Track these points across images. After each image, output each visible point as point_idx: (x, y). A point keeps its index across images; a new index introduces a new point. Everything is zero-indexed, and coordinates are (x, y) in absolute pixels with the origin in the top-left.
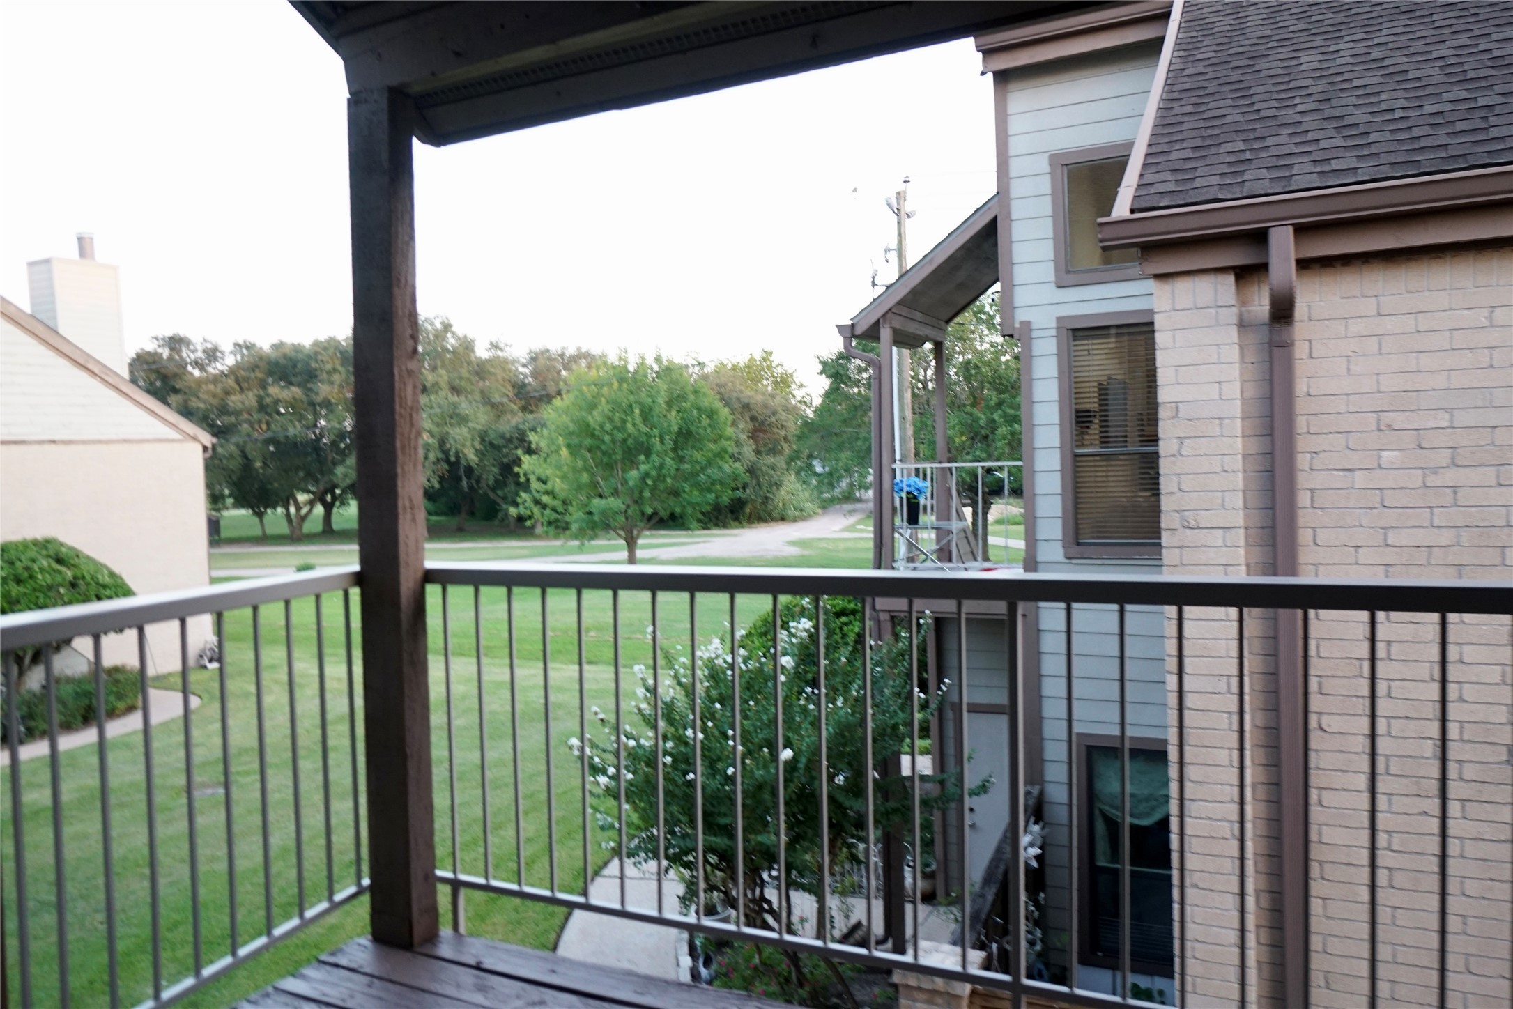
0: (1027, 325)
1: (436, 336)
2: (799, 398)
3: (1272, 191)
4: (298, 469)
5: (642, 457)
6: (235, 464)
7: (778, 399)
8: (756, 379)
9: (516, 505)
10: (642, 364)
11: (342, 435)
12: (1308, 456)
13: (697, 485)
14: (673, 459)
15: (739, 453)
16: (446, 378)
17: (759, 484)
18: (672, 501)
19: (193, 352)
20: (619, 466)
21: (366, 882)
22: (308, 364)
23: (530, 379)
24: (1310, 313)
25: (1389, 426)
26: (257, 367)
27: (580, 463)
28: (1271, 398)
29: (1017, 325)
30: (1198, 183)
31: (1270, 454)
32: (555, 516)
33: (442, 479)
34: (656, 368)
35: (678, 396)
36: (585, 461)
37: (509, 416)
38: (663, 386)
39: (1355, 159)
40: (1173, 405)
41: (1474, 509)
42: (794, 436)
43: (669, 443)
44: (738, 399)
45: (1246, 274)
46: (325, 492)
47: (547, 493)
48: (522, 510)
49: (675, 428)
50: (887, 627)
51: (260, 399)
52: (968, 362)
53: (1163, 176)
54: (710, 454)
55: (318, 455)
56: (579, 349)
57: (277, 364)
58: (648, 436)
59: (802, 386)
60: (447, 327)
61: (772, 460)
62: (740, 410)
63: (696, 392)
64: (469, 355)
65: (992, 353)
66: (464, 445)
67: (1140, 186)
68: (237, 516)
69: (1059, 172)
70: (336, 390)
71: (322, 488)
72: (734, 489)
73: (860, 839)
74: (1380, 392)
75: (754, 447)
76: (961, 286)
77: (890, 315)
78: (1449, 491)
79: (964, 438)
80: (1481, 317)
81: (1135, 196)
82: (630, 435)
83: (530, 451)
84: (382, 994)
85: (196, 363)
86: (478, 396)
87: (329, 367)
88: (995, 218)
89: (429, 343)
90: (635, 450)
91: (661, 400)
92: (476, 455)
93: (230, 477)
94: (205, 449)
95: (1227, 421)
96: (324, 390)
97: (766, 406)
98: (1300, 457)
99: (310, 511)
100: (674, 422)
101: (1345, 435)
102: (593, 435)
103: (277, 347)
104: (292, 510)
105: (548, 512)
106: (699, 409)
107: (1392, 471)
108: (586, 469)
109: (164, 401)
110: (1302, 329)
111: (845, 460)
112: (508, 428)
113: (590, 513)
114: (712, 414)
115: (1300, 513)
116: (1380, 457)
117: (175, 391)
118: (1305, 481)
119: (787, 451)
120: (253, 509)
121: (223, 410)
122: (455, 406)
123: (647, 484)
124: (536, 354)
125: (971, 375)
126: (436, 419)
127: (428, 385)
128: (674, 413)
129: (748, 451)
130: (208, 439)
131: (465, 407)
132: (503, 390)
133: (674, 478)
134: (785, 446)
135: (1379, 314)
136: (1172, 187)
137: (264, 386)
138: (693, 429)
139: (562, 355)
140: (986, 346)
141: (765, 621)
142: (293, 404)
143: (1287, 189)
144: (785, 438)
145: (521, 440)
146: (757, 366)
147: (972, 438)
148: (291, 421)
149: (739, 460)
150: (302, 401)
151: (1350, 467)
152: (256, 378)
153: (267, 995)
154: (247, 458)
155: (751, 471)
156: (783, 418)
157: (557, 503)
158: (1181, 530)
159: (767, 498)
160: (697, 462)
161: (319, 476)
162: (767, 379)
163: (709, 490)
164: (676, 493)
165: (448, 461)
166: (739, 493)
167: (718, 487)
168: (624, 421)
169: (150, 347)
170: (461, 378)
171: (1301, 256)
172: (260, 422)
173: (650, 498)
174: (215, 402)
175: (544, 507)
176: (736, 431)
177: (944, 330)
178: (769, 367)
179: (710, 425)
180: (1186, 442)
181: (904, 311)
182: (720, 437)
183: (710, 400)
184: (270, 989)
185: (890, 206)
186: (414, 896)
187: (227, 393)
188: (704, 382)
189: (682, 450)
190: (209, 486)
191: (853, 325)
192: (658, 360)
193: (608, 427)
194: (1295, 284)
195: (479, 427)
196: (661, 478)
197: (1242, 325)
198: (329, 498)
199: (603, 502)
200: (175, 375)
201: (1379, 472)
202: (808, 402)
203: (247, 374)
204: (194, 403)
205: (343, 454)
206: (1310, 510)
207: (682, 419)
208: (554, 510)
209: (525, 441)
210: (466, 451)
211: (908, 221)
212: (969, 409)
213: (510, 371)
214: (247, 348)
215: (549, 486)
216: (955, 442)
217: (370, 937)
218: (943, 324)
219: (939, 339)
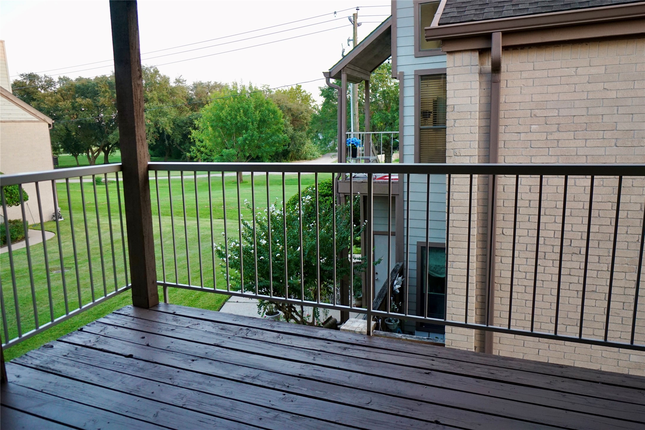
0: (402, 73)
1: (152, 76)
2: (312, 106)
3: (495, 17)
4: (92, 136)
5: (244, 131)
6: (63, 133)
7: (304, 107)
8: (294, 98)
9: (190, 152)
10: (244, 90)
11: (111, 121)
12: (504, 127)
13: (268, 144)
14: (257, 132)
15: (287, 130)
16: (157, 95)
17: (295, 144)
18: (257, 150)
19: (40, 82)
20: (234, 134)
21: (130, 285)
22: (94, 88)
23: (194, 96)
24: (507, 69)
25: (535, 115)
26: (70, 89)
27: (217, 134)
28: (491, 103)
29: (398, 73)
30: (466, 13)
31: (489, 126)
32: (206, 157)
33: (156, 141)
34: (250, 91)
35: (259, 105)
36: (219, 133)
37: (185, 113)
38: (253, 100)
39: (528, 4)
40: (453, 106)
41: (565, 148)
42: (309, 123)
43: (256, 125)
44: (286, 106)
45: (484, 52)
46: (105, 146)
47: (203, 147)
48: (192, 154)
49: (259, 119)
50: (343, 200)
51: (73, 104)
52: (384, 91)
53: (453, 10)
54: (273, 130)
55: (101, 130)
56: (216, 83)
57: (79, 88)
58: (247, 122)
59: (314, 101)
60: (156, 72)
61: (301, 133)
62: (287, 111)
63: (267, 103)
64: (167, 85)
65: (395, 87)
66: (166, 126)
67: (443, 14)
68: (65, 156)
69: (417, 7)
70: (107, 100)
71: (103, 144)
72: (284, 146)
73: (331, 283)
74: (532, 101)
75: (293, 127)
76: (376, 56)
77: (345, 68)
78: (556, 141)
79: (382, 124)
80: (572, 71)
81: (441, 18)
82: (238, 122)
83: (195, 128)
84: (138, 323)
85: (42, 87)
86: (171, 104)
87: (103, 89)
88: (391, 26)
89: (148, 79)
90: (241, 128)
91: (252, 106)
92: (171, 130)
93: (61, 139)
94: (50, 125)
95: (473, 113)
96: (102, 100)
97: (298, 110)
98: (500, 127)
99: (98, 154)
100: (257, 116)
101: (518, 119)
102: (222, 121)
103: (80, 79)
104: (90, 154)
105: (203, 155)
106: (269, 110)
107: (535, 134)
108: (219, 136)
109: (29, 103)
110: (504, 76)
111: (331, 133)
112: (185, 118)
113: (222, 155)
114: (274, 112)
115: (499, 150)
116: (531, 128)
117: (34, 100)
118: (502, 137)
119: (307, 129)
120: (72, 153)
121: (56, 109)
122: (161, 108)
123: (247, 143)
124: (197, 85)
125: (385, 97)
126: (153, 114)
127: (149, 98)
128: (258, 112)
129: (290, 129)
130: (50, 121)
131: (166, 109)
132: (182, 101)
133: (258, 140)
134: (307, 127)
135: (534, 70)
136: (456, 14)
137: (75, 99)
138: (266, 119)
139: (208, 86)
140: (392, 84)
141: (294, 199)
142: (88, 107)
143: (500, 17)
144: (306, 123)
145: (191, 123)
146: (295, 92)
147: (385, 124)
148: (87, 114)
149: (286, 133)
150: (92, 105)
151: (519, 132)
152: (70, 94)
153: (94, 324)
154: (68, 131)
155: (292, 138)
156: (306, 115)
157: (207, 151)
158: (454, 157)
159: (298, 150)
160: (268, 134)
161: (102, 139)
162: (299, 98)
163: (274, 146)
164: (259, 147)
165: (159, 132)
166: (286, 148)
167: (277, 145)
168: (236, 115)
169: (20, 79)
170: (163, 95)
171: (504, 45)
172: (73, 114)
173: (248, 149)
174: (52, 105)
175: (202, 153)
176: (285, 121)
177: (369, 76)
178: (300, 92)
179: (273, 117)
180: (457, 121)
181: (352, 67)
182: (278, 123)
183: (274, 106)
184: (95, 322)
185: (350, 20)
186: (149, 288)
187: (58, 101)
188: (271, 99)
189: (262, 128)
190: (52, 143)
191: (330, 73)
192: (250, 88)
193: (229, 118)
194: (501, 56)
195: (172, 117)
196: (252, 140)
197: (481, 73)
198: (106, 149)
199: (228, 150)
200: (33, 92)
201: (530, 133)
202: (317, 108)
203: (66, 92)
204: (42, 105)
205: (113, 129)
206: (503, 149)
207: (261, 114)
208: (206, 154)
209: (193, 124)
210: (167, 128)
211: (358, 28)
212: (384, 111)
213: (185, 93)
214: (66, 80)
215: (204, 144)
216: (378, 126)
217: (132, 305)
218: (369, 73)
219: (367, 79)
